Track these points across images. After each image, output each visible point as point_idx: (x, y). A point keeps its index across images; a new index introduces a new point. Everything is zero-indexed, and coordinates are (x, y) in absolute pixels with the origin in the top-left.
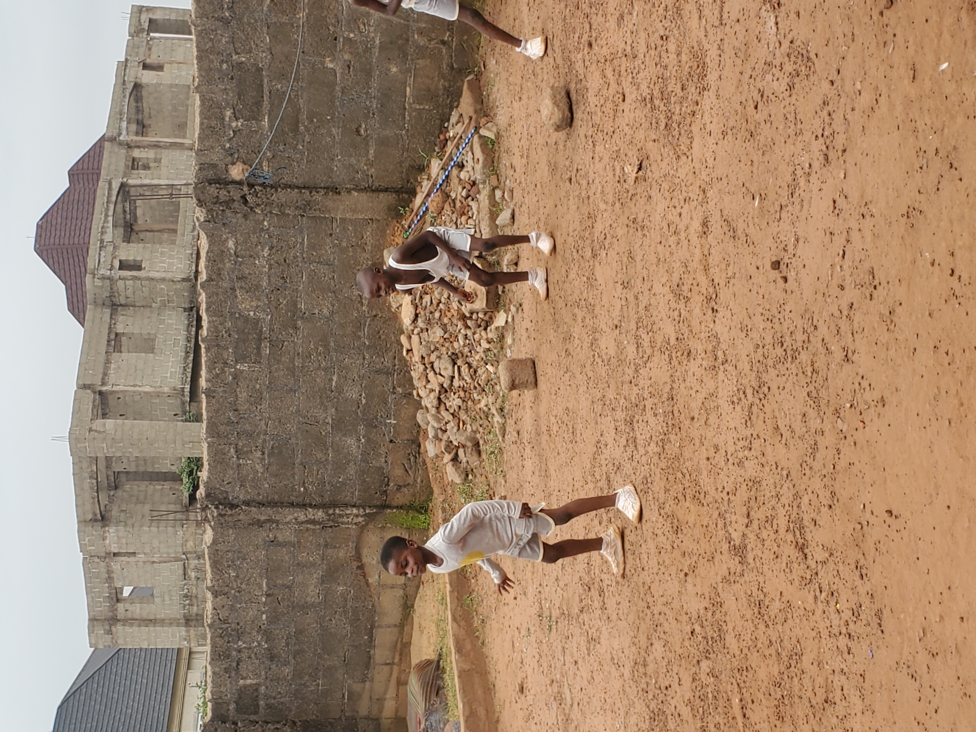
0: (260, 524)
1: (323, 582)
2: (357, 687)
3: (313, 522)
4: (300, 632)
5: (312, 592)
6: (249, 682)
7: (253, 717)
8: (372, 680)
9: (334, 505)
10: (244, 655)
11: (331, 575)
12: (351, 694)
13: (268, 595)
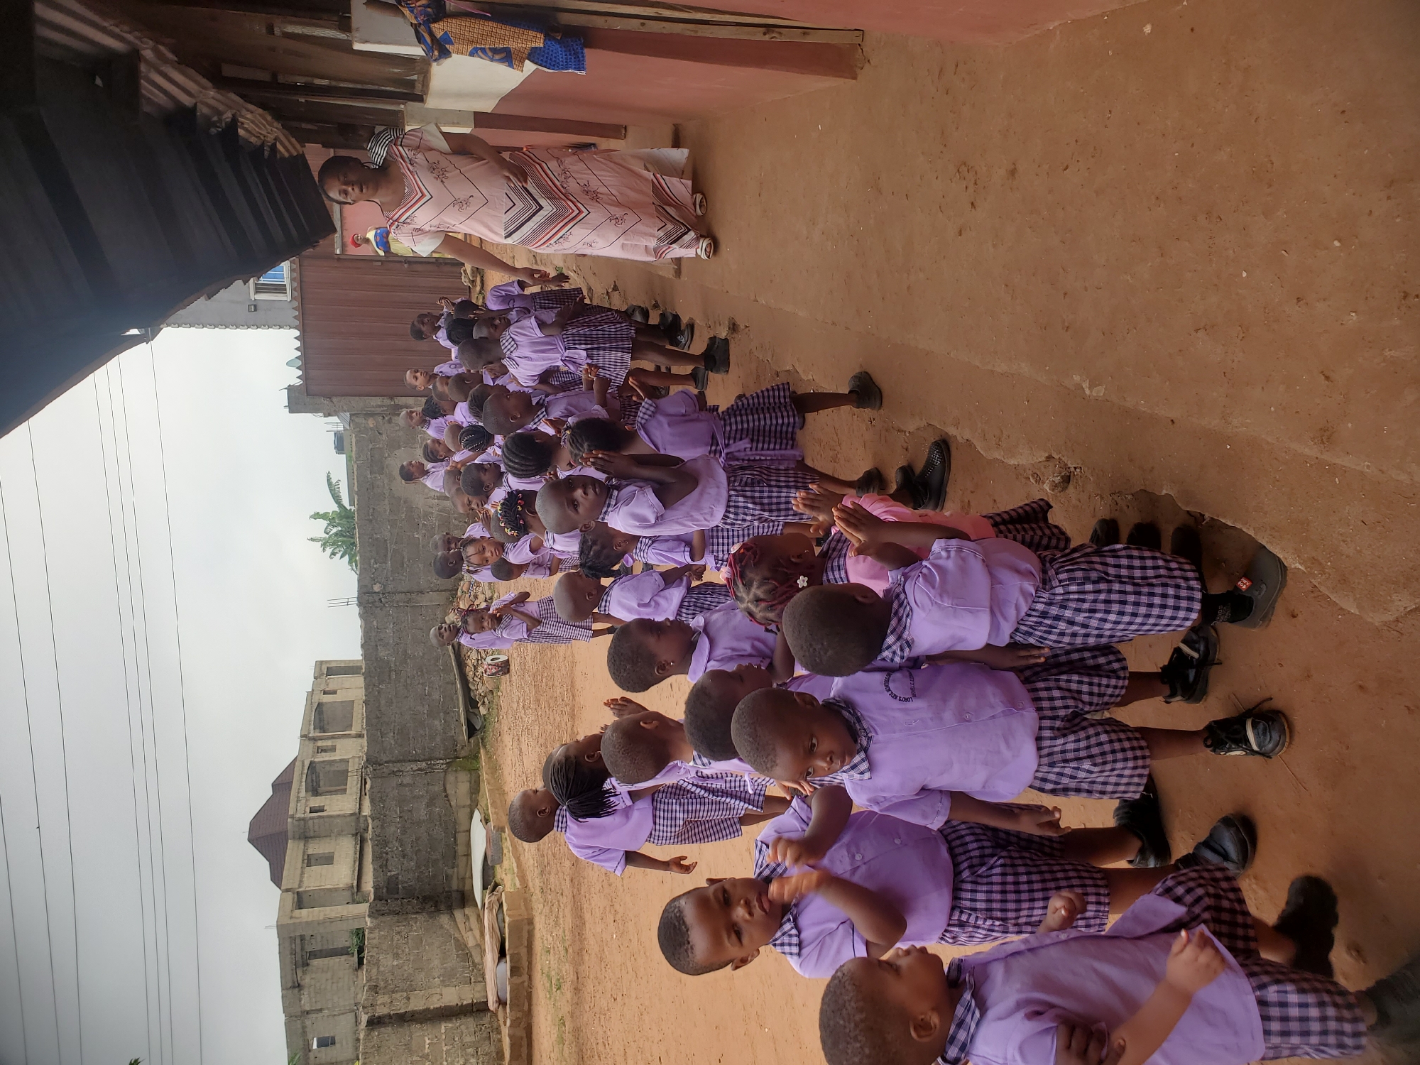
0: (394, 772)
1: (428, 807)
2: (450, 872)
3: (420, 770)
4: (418, 839)
5: (422, 813)
6: (393, 873)
7: (396, 896)
8: (458, 867)
9: (431, 759)
10: (389, 856)
11: (431, 803)
12: (447, 876)
13: (400, 817)
